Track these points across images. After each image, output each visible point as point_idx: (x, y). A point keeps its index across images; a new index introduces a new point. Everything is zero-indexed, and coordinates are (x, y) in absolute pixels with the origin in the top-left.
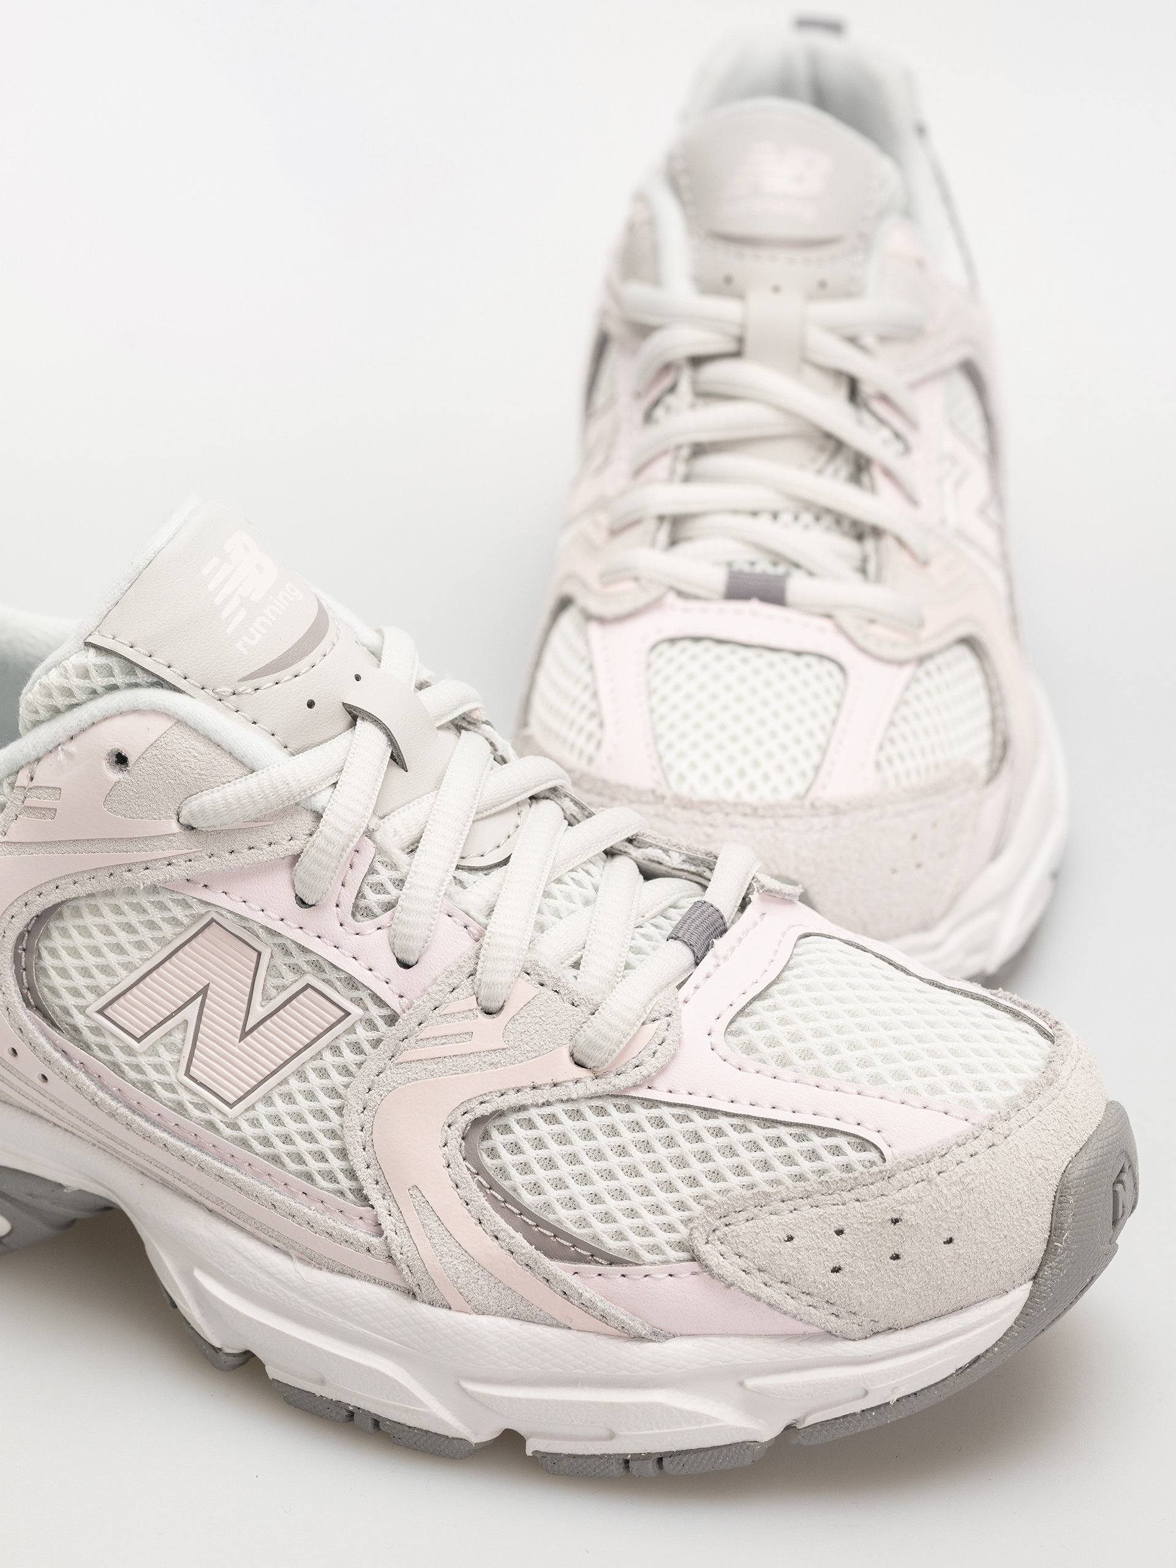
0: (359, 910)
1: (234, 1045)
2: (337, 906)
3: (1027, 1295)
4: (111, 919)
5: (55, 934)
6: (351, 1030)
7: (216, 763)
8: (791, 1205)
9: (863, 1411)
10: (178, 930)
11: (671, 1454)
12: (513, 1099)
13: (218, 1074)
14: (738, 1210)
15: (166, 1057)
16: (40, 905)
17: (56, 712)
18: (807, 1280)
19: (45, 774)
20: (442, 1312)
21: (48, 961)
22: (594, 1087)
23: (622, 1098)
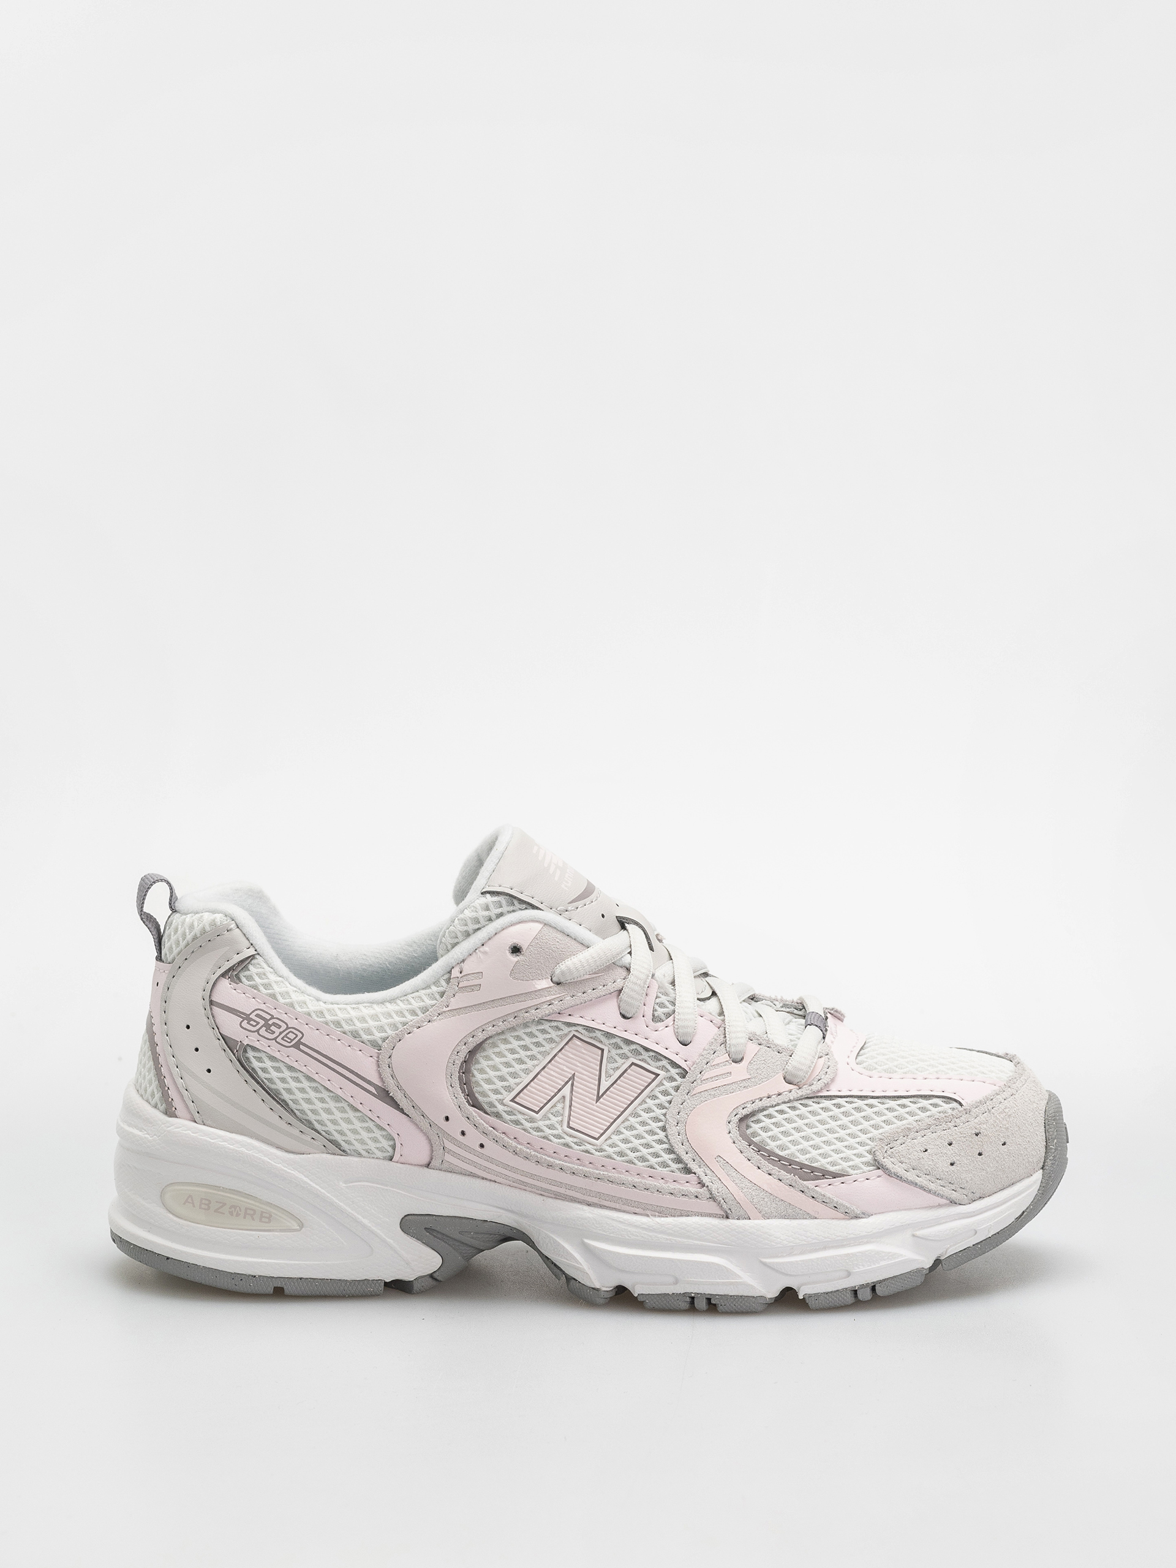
0: (656, 1019)
1: (593, 1105)
2: (643, 1016)
3: (1041, 1177)
4: (515, 1044)
5: (481, 1060)
6: (661, 1084)
7: (569, 945)
8: (922, 1133)
9: (974, 1245)
10: (553, 1045)
11: (880, 1282)
12: (759, 1105)
13: (587, 1123)
14: (896, 1139)
15: (554, 1120)
16: (472, 1043)
17: (467, 935)
18: (938, 1171)
19: (468, 968)
20: (747, 1222)
21: (479, 1077)
22: (800, 1093)
23: (815, 1097)
